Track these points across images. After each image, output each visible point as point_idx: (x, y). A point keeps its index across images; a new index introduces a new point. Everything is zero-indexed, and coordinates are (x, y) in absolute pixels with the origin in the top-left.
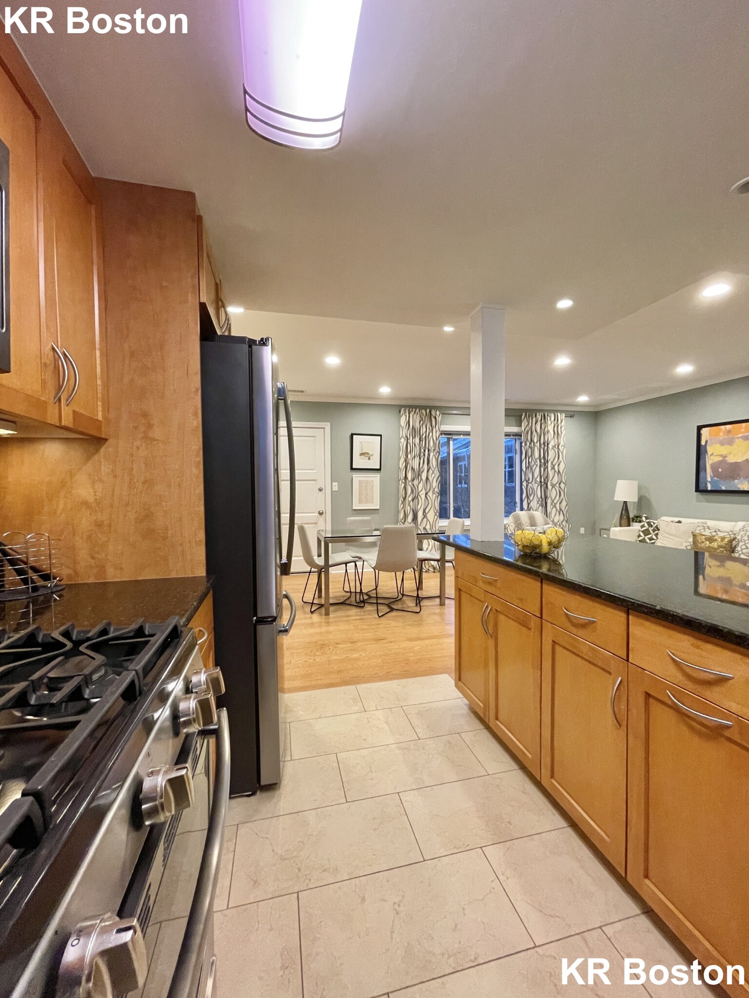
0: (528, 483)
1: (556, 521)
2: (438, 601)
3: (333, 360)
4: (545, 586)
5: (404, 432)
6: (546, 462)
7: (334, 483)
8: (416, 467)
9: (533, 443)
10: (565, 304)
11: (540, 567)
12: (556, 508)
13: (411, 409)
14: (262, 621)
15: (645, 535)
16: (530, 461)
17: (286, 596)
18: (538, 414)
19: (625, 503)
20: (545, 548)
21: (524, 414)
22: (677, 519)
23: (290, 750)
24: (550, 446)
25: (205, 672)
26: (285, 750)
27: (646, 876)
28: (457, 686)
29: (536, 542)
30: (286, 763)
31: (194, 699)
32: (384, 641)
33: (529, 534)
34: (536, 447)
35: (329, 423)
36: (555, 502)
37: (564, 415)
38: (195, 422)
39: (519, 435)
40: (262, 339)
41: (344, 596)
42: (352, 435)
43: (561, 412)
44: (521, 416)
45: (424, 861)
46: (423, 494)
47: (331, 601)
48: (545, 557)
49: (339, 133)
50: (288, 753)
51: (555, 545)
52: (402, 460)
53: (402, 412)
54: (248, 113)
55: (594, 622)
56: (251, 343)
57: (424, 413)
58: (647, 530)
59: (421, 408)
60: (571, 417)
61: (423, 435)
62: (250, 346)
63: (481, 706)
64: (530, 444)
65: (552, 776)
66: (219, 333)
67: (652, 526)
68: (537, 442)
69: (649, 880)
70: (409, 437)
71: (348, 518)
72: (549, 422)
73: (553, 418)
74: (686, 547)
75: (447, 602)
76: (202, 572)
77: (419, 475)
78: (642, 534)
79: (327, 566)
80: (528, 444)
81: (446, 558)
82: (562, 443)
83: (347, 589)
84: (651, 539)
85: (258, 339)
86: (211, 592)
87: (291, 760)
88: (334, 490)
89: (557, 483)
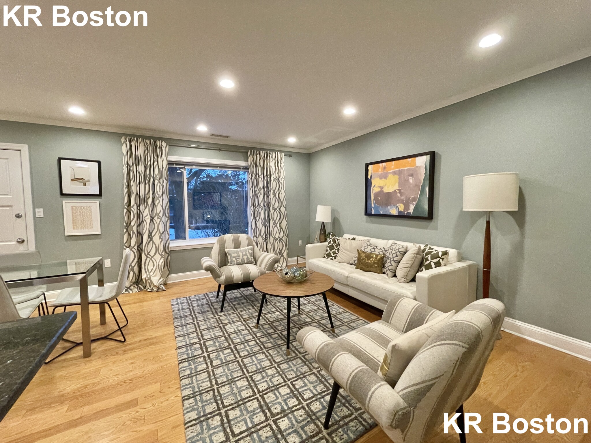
0: (255, 207)
5: (126, 160)
6: (269, 191)
7: (37, 210)
9: (257, 175)
13: (132, 138)
15: (331, 250)
16: (256, 190)
18: (261, 152)
19: (323, 223)
21: (249, 151)
22: (352, 236)
24: (272, 178)
34: (260, 179)
35: (27, 145)
37: (283, 154)
39: (246, 168)
42: (60, 159)
43: (281, 152)
44: (247, 153)
46: (148, 219)
52: (125, 186)
53: (122, 140)
57: (148, 143)
60: (290, 156)
67: (336, 242)
68: (261, 175)
72: (271, 159)
73: (274, 156)
74: (354, 261)
77: (145, 200)
78: (328, 249)
80: (254, 176)
82: (282, 175)
84: (334, 253)
88: (37, 216)
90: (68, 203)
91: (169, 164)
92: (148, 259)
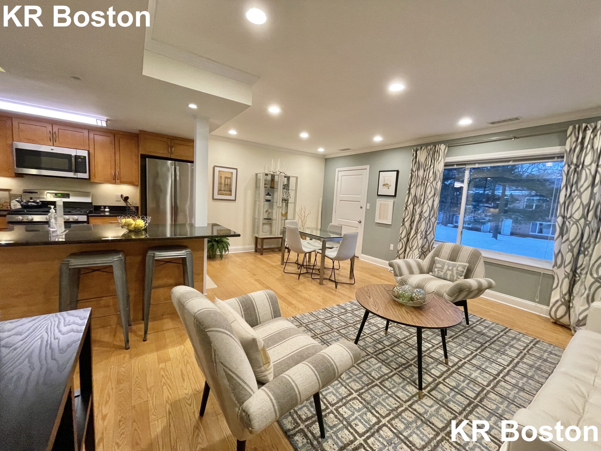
7: (368, 204)
21: (571, 127)
35: (369, 165)
42: (379, 172)
44: (566, 130)
61: (427, 169)
88: (367, 208)
90: (380, 201)
91: (445, 166)
92: (411, 252)
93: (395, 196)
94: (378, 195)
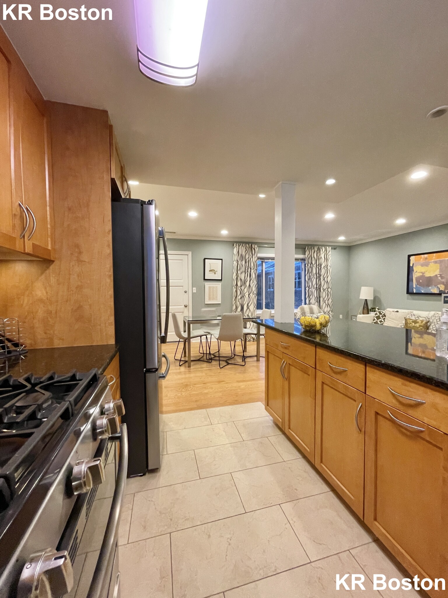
0: (309, 288)
1: (325, 311)
2: (255, 358)
3: (193, 214)
4: (318, 350)
5: (236, 258)
6: (320, 275)
7: (194, 288)
8: (243, 278)
9: (312, 265)
10: (331, 182)
11: (315, 338)
12: (325, 303)
13: (240, 244)
14: (149, 371)
15: (378, 319)
16: (310, 275)
17: (164, 356)
18: (315, 247)
19: (366, 300)
20: (318, 327)
21: (307, 247)
22: (396, 310)
23: (166, 448)
24: (322, 266)
25: (113, 402)
26: (163, 448)
27: (375, 519)
28: (266, 409)
29: (313, 324)
30: (163, 456)
31: (106, 418)
32: (223, 383)
33: (309, 318)
34: (314, 267)
35: (191, 252)
36: (325, 299)
37: (330, 248)
38: (109, 251)
39: (304, 260)
40: (149, 201)
41: (199, 356)
42: (205, 259)
43: (329, 246)
44: (305, 248)
45: (246, 513)
46: (247, 295)
47: (192, 359)
48: (318, 332)
49: (196, 76)
50: (165, 450)
51: (324, 325)
52: (235, 274)
53: (235, 245)
54: (140, 63)
55: (346, 371)
56: (143, 203)
57: (248, 246)
58: (379, 316)
59: (246, 243)
60: (335, 249)
61: (247, 259)
62: (142, 205)
63: (280, 421)
64: (311, 265)
65: (322, 462)
66: (123, 197)
67: (381, 314)
68: (315, 264)
69: (377, 522)
70: (238, 261)
71: (202, 309)
72: (322, 252)
73: (324, 250)
74: (401, 326)
75: (261, 359)
76: (112, 342)
77: (245, 283)
78: (375, 319)
79: (189, 338)
80: (309, 265)
81: (260, 333)
82: (329, 265)
83: (201, 352)
84: (381, 322)
85: (147, 200)
86: (118, 354)
87: (167, 454)
88: (193, 292)
89: (326, 289)
90: (207, 285)
93: (221, 280)
94: (204, 279)
